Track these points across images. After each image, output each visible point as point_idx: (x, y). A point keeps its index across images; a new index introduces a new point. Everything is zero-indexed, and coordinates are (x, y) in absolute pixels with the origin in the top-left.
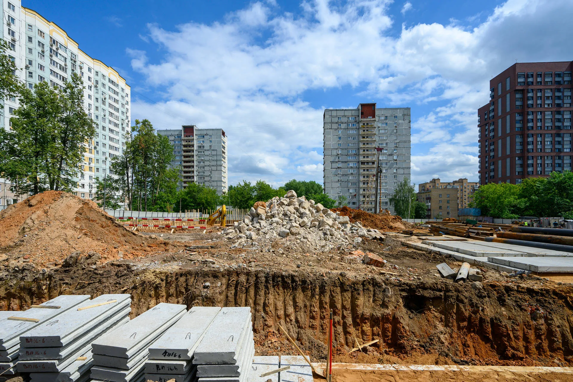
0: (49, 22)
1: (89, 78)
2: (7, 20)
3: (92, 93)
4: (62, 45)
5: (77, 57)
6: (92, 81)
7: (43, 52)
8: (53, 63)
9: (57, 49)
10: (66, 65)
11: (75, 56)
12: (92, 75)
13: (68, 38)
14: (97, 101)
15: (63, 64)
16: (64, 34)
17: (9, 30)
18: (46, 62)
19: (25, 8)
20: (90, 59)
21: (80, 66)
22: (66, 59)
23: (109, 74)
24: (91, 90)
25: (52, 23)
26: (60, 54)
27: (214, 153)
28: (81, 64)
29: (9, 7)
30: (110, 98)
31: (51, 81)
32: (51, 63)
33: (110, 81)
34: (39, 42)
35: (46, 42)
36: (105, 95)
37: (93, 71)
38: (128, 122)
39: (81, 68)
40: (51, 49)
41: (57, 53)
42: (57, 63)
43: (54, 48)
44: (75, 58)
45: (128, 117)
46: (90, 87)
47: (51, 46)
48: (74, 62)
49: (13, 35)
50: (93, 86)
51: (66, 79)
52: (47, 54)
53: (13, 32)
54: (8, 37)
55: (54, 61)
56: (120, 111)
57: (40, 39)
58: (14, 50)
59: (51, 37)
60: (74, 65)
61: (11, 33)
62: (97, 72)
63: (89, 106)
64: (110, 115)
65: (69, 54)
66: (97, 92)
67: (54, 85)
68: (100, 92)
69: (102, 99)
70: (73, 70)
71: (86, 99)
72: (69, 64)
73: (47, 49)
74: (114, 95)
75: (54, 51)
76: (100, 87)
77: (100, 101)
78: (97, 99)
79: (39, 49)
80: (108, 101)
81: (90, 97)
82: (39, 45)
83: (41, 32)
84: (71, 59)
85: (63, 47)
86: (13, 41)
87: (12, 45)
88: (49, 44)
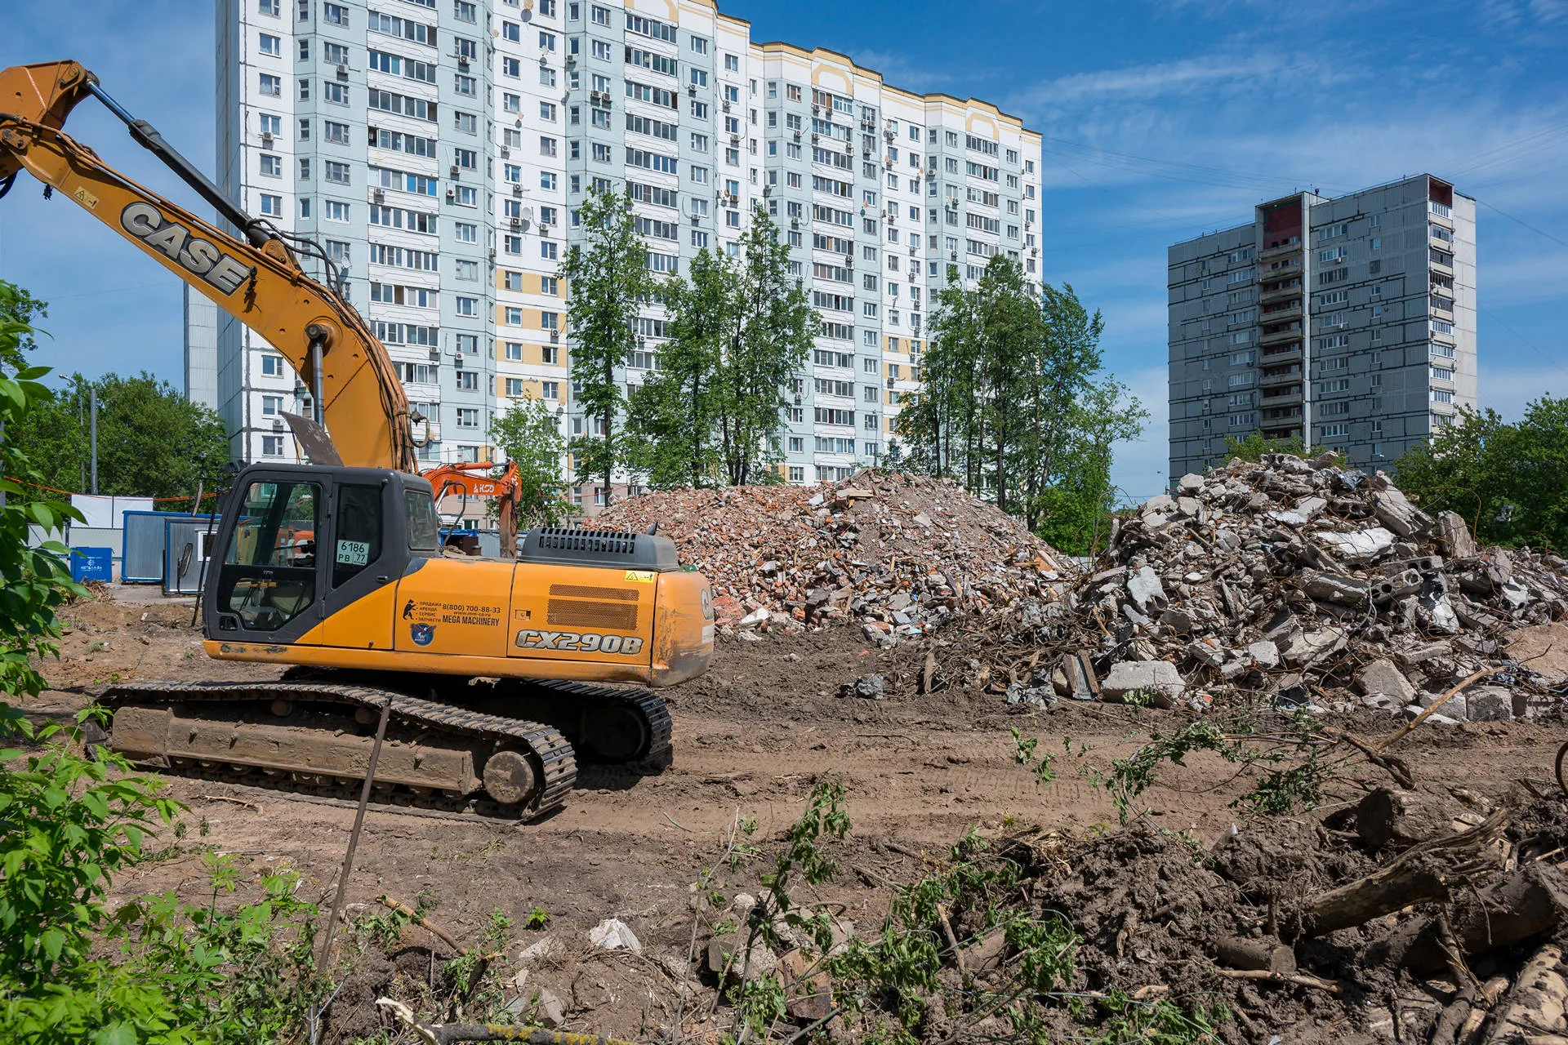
0: (811, 52)
1: (913, 157)
2: (724, 98)
3: (920, 200)
4: (841, 98)
5: (877, 112)
6: (922, 164)
7: (797, 138)
8: (821, 155)
9: (829, 114)
10: (849, 149)
11: (873, 110)
12: (921, 147)
13: (855, 70)
14: (935, 219)
15: (841, 148)
16: (844, 65)
17: (728, 118)
18: (805, 164)
19: (762, 46)
20: (916, 101)
21: (886, 134)
22: (849, 130)
23: (968, 124)
24: (917, 191)
25: (817, 52)
26: (836, 125)
27: (1391, 290)
28: (889, 126)
29: (728, 66)
30: (970, 197)
31: (816, 206)
32: (815, 159)
33: (973, 143)
34: (790, 116)
35: (804, 108)
36: (956, 194)
37: (923, 134)
38: (1034, 253)
39: (890, 139)
40: (815, 121)
41: (828, 125)
42: (829, 153)
43: (822, 116)
44: (873, 118)
45: (1033, 236)
46: (914, 186)
47: (816, 112)
48: (872, 128)
49: (735, 129)
50: (923, 176)
51: (851, 186)
52: (806, 139)
53: (735, 122)
54: (725, 138)
55: (822, 150)
56: (1003, 229)
57: (792, 107)
58: (737, 164)
59: (815, 91)
60: (869, 141)
61: (732, 124)
62: (933, 132)
63: (913, 242)
64: (969, 249)
65: (858, 113)
66: (933, 192)
67: (823, 213)
68: (942, 189)
69: (947, 207)
70: (866, 155)
71: (903, 222)
72: (857, 143)
73: (807, 124)
74: (985, 181)
75: (822, 122)
76: (942, 172)
77: (942, 215)
78: (933, 212)
79: (789, 134)
80: (965, 207)
81: (914, 213)
82: (790, 125)
83: (794, 87)
84: (863, 126)
85: (843, 102)
86: (735, 142)
87: (732, 154)
88: (810, 111)
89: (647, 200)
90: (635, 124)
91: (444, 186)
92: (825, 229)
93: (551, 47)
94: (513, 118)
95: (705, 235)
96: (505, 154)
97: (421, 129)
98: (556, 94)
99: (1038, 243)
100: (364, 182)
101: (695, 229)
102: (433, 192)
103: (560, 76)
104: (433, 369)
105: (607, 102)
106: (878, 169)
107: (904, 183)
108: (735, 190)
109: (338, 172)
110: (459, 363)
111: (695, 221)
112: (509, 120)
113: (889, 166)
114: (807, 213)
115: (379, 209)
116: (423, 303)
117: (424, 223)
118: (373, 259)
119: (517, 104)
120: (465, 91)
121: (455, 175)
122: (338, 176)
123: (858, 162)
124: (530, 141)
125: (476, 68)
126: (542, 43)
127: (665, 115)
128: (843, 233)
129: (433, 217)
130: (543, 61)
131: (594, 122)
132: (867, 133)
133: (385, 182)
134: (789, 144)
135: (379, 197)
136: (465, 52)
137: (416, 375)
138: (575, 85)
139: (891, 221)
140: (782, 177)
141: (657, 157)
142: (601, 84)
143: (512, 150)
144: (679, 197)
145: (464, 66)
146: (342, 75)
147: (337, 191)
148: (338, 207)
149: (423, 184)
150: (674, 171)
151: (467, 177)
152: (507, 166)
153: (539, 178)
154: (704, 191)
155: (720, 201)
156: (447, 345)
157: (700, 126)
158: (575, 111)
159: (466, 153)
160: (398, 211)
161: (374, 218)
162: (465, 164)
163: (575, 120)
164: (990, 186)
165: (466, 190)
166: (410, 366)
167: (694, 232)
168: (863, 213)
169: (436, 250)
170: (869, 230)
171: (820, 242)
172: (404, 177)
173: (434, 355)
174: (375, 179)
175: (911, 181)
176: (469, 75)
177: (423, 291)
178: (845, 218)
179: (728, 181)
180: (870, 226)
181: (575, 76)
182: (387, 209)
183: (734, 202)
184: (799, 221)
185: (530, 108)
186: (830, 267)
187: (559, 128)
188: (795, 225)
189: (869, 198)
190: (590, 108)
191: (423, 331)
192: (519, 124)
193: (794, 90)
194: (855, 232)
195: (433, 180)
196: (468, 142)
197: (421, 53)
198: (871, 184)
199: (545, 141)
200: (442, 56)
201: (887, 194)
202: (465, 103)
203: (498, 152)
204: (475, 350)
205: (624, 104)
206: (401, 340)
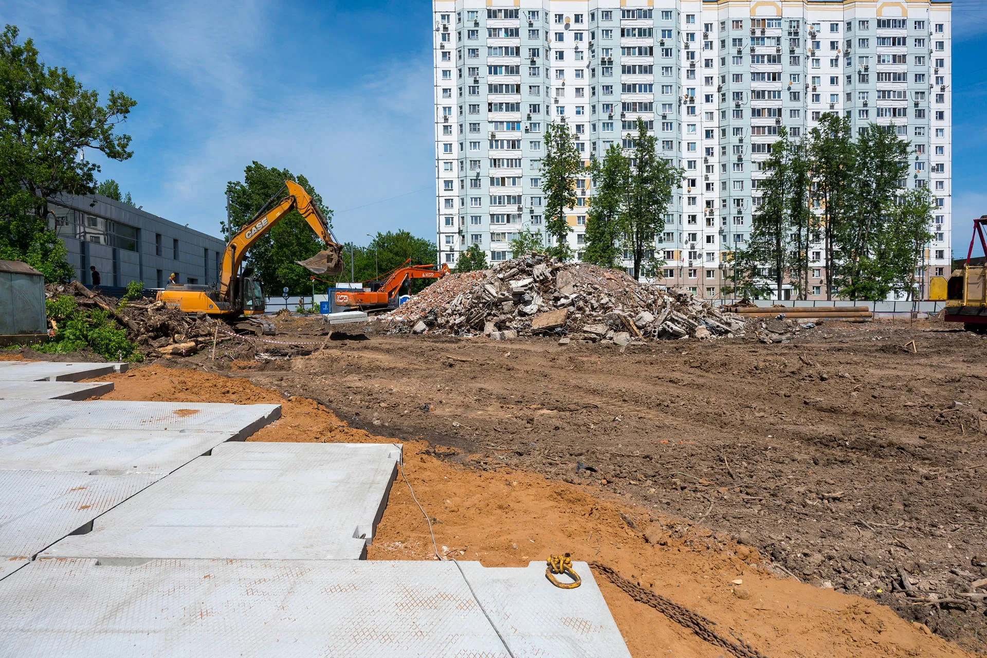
1: (833, 44)
2: (685, 41)
3: (841, 70)
4: (773, 19)
5: (801, 21)
6: (840, 47)
7: (740, 52)
8: (757, 58)
9: (763, 32)
10: (778, 51)
11: (797, 22)
12: (840, 35)
14: (851, 81)
15: (773, 51)
17: (688, 52)
18: (746, 67)
20: (836, 6)
21: (810, 33)
22: (779, 39)
23: (876, 12)
24: (836, 66)
26: (768, 38)
28: (812, 28)
29: (688, 22)
30: (880, 60)
31: (753, 91)
32: (753, 62)
33: (882, 24)
34: (734, 40)
35: (744, 33)
36: (867, 62)
37: (841, 26)
38: (943, 89)
39: (813, 36)
40: (753, 39)
41: (763, 39)
42: (763, 56)
43: (758, 33)
44: (798, 27)
45: (942, 78)
46: (834, 62)
47: (753, 32)
48: (796, 33)
49: (693, 57)
50: (841, 55)
51: (779, 74)
52: (746, 51)
53: (693, 53)
54: (685, 64)
55: (758, 56)
56: (911, 78)
57: (737, 34)
58: (694, 78)
59: (753, 20)
60: (795, 41)
61: (691, 55)
62: (849, 24)
63: (832, 100)
64: (879, 97)
65: (785, 26)
66: (849, 64)
67: (759, 95)
68: (855, 61)
69: (859, 72)
70: (792, 52)
71: (825, 89)
72: (785, 46)
73: (747, 43)
74: (894, 48)
75: (758, 38)
76: (857, 50)
77: (855, 78)
78: (849, 77)
79: (734, 51)
80: (875, 68)
81: (833, 80)
82: (734, 45)
83: (737, 22)
84: (790, 34)
85: (774, 22)
86: (693, 65)
87: (691, 72)
88: (749, 34)
89: (635, 110)
90: (627, 70)
91: (525, 124)
92: (759, 104)
93: (581, 40)
94: (561, 82)
95: (671, 123)
96: (556, 101)
97: (512, 98)
98: (582, 64)
99: (948, 81)
100: (487, 129)
101: (664, 121)
102: (519, 128)
103: (586, 54)
104: (520, 216)
105: (610, 62)
106: (801, 59)
107: (825, 63)
108: (693, 94)
109: (475, 127)
110: (532, 211)
111: (664, 117)
112: (558, 83)
113: (813, 54)
114: (747, 95)
115: (494, 141)
116: (514, 184)
117: (514, 144)
118: (491, 166)
119: (563, 74)
120: (534, 74)
121: (529, 118)
122: (475, 130)
123: (786, 58)
124: (570, 91)
125: (539, 61)
126: (576, 38)
127: (645, 61)
128: (774, 104)
129: (519, 141)
130: (576, 48)
131: (603, 74)
132: (793, 37)
133: (496, 128)
134: (734, 57)
135: (493, 136)
136: (534, 55)
137: (511, 220)
138: (593, 56)
139: (814, 89)
140: (729, 78)
141: (640, 86)
142: (607, 53)
143: (559, 98)
144: (654, 105)
145: (533, 62)
146: (476, 81)
147: (474, 136)
148: (475, 144)
149: (513, 125)
150: (651, 91)
151: (535, 117)
152: (557, 107)
153: (575, 110)
154: (671, 98)
155: (682, 102)
156: (526, 203)
157: (668, 62)
158: (593, 70)
159: (535, 106)
160: (502, 141)
161: (491, 146)
162: (535, 111)
163: (593, 75)
164: (899, 50)
165: (535, 124)
166: (508, 216)
167: (663, 123)
168: (789, 89)
169: (520, 157)
170: (795, 99)
171: (757, 113)
172: (505, 124)
173: (520, 209)
174: (491, 127)
175: (832, 60)
176: (536, 66)
177: (514, 178)
178: (776, 94)
179: (688, 89)
180: (795, 96)
181: (593, 52)
182: (497, 141)
183: (692, 100)
184: (740, 103)
185: (569, 75)
186: (764, 127)
187: (586, 82)
188: (738, 106)
189: (794, 78)
190: (600, 68)
191: (514, 197)
192: (563, 84)
193: (738, 23)
194: (785, 102)
195: (519, 122)
196: (535, 100)
197: (512, 61)
198: (795, 69)
199: (578, 90)
200: (522, 61)
201: (811, 72)
202: (534, 81)
203: (553, 101)
204: (540, 204)
205: (620, 60)
206: (504, 203)
